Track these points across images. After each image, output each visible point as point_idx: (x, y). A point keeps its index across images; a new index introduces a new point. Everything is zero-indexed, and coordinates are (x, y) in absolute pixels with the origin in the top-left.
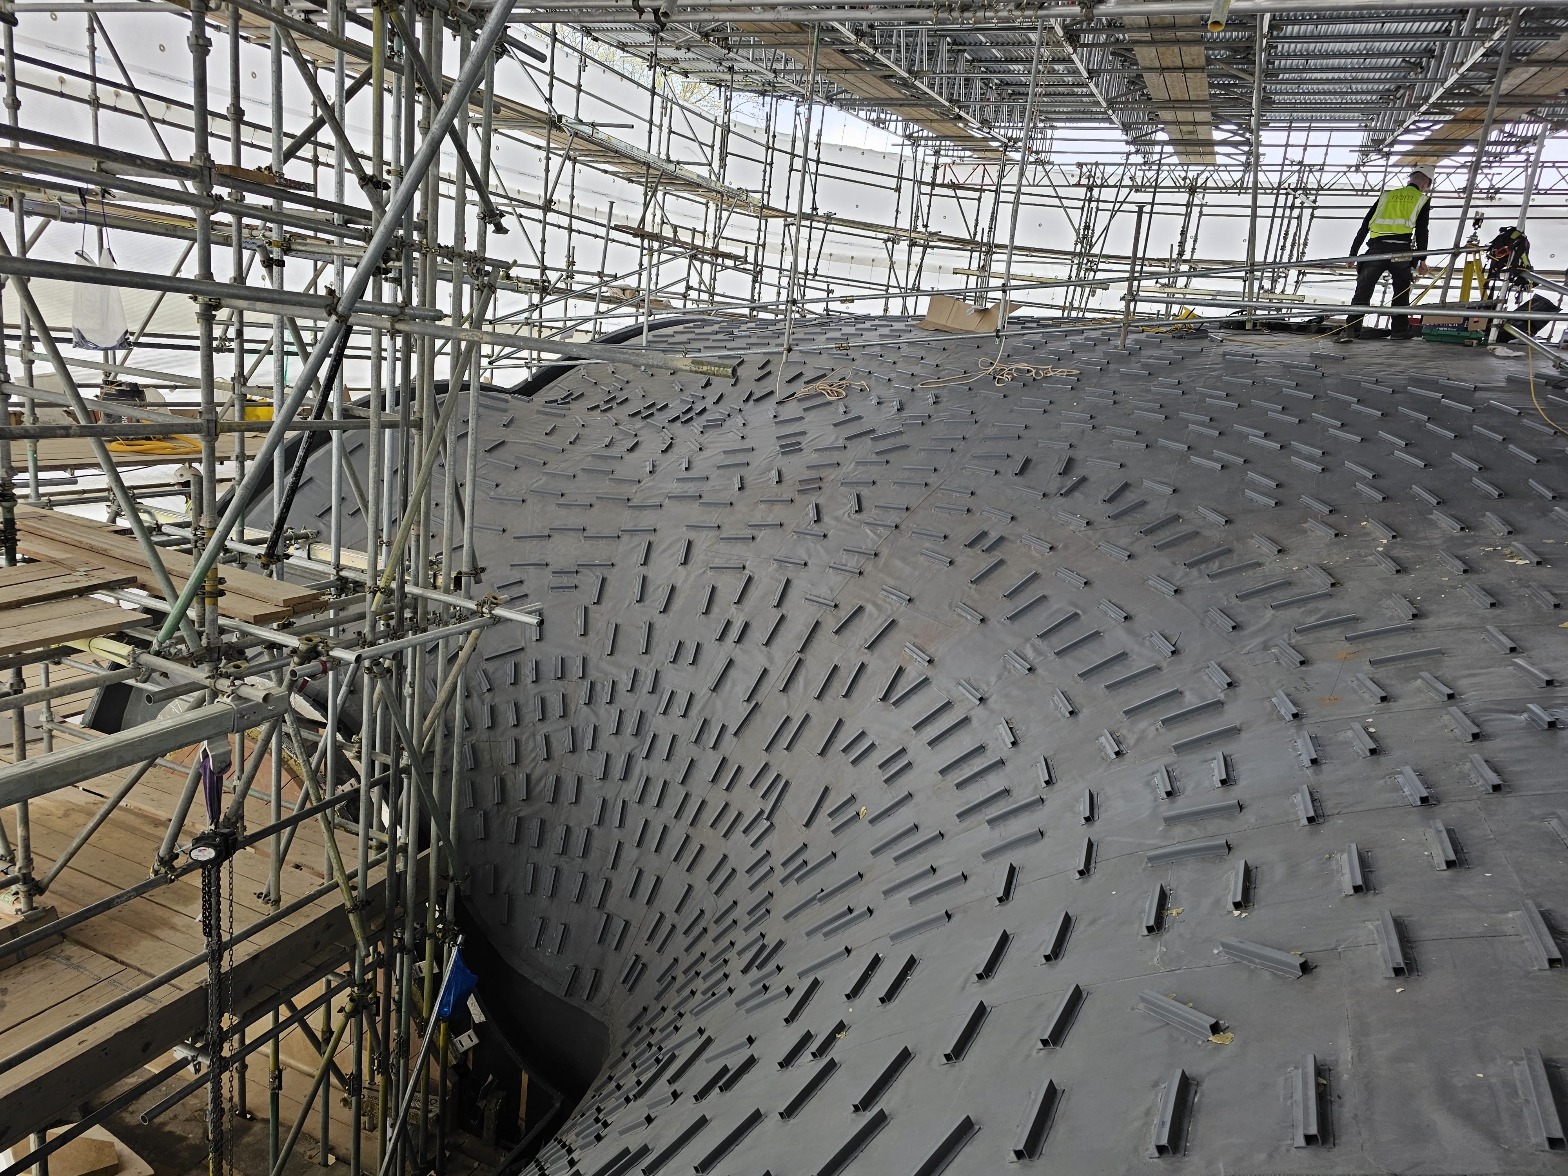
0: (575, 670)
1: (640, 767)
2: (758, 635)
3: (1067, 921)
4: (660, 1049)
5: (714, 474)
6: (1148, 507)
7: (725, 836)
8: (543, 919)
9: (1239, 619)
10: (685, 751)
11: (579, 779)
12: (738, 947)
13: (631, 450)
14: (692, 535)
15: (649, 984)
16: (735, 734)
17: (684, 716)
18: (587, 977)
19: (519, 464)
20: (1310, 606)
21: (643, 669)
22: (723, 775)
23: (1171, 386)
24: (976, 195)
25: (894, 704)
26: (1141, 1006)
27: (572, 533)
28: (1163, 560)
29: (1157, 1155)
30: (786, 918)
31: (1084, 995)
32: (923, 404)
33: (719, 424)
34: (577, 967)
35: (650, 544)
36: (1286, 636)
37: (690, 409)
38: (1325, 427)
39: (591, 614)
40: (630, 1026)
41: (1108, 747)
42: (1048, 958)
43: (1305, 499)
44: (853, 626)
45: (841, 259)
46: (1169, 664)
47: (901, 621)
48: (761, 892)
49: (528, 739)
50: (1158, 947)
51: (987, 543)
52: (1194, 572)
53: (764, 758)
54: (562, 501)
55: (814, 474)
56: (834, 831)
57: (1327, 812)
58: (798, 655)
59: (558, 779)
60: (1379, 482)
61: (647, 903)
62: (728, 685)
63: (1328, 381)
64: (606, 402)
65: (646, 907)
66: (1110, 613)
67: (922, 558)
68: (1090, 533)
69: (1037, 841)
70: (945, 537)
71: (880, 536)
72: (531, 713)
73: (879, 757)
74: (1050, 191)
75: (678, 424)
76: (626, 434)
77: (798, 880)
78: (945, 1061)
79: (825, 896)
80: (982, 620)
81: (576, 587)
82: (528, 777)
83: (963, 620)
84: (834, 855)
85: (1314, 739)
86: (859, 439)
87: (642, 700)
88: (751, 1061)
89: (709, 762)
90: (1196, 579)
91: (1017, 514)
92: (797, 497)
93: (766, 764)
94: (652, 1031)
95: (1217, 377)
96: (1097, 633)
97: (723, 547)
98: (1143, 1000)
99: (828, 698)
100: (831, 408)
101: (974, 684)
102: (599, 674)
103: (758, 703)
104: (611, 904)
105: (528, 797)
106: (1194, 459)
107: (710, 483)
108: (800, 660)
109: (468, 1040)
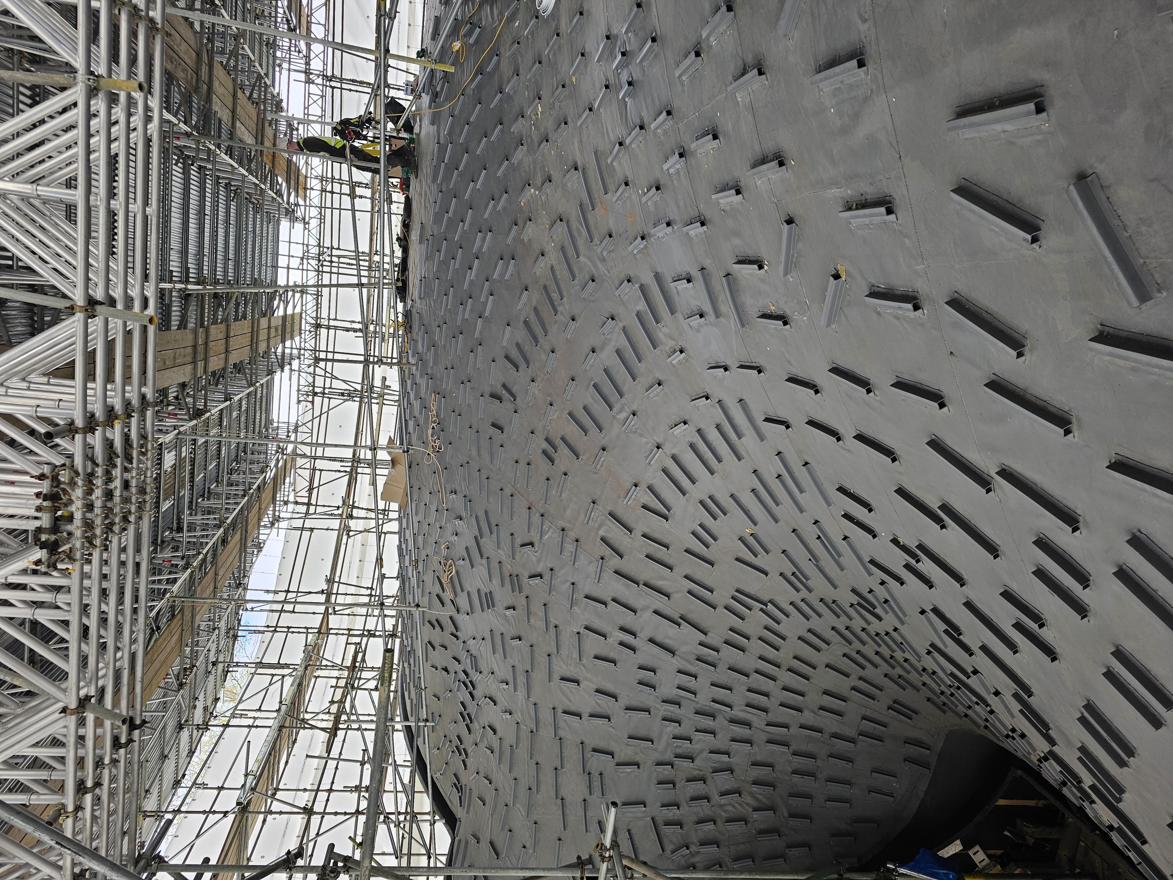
0: (666, 771)
1: (738, 712)
2: (628, 619)
3: (792, 380)
4: (950, 686)
5: (510, 661)
6: (520, 342)
7: (784, 639)
8: (869, 791)
9: (587, 277)
10: (722, 675)
11: (754, 764)
12: (865, 625)
13: (495, 731)
14: (556, 677)
15: (908, 697)
16: (705, 634)
17: (696, 677)
18: (913, 750)
19: (507, 828)
20: (576, 234)
21: (662, 713)
22: (738, 642)
23: (441, 331)
24: (317, 473)
25: (669, 511)
26: (834, 326)
27: (559, 780)
28: (553, 330)
29: (921, 311)
30: (835, 587)
31: (835, 365)
32: (457, 502)
33: (474, 659)
34: (905, 760)
35: (565, 712)
36: (595, 248)
37: (464, 683)
38: (464, 232)
39: (621, 760)
40: (944, 712)
41: (678, 358)
42: (817, 392)
43: (509, 241)
44: (616, 545)
45: (361, 569)
46: (621, 321)
47: (609, 508)
48: (821, 608)
49: (725, 811)
50: (794, 316)
51: (550, 450)
52: (560, 309)
53: (721, 610)
54: (534, 789)
55: (507, 581)
56: (767, 553)
57: (697, 214)
58: (641, 586)
59: (755, 783)
60: (496, 196)
61: (845, 701)
62: (668, 642)
63: (436, 233)
64: (460, 754)
65: (849, 702)
67: (564, 495)
68: (539, 379)
69: (746, 403)
70: (548, 479)
71: (550, 528)
72: (703, 809)
73: (709, 521)
74: (316, 421)
75: (475, 692)
76: (483, 735)
77: (807, 579)
78: (897, 462)
79: (814, 558)
80: (604, 450)
81: (601, 774)
82: (755, 810)
83: (605, 464)
84: (784, 552)
85: (655, 225)
86: (482, 549)
87: (685, 712)
88: (936, 611)
89: (729, 654)
90: (565, 307)
91: (530, 430)
92: (524, 594)
93: (725, 608)
94: (942, 693)
95: (434, 302)
96: (605, 370)
97: (564, 652)
98: (829, 325)
99: (670, 561)
100: (461, 570)
101: (648, 453)
102: (669, 752)
103: (680, 618)
104: (851, 732)
105: (772, 808)
106: (487, 314)
107: (517, 664)
108: (645, 585)
109: (979, 856)
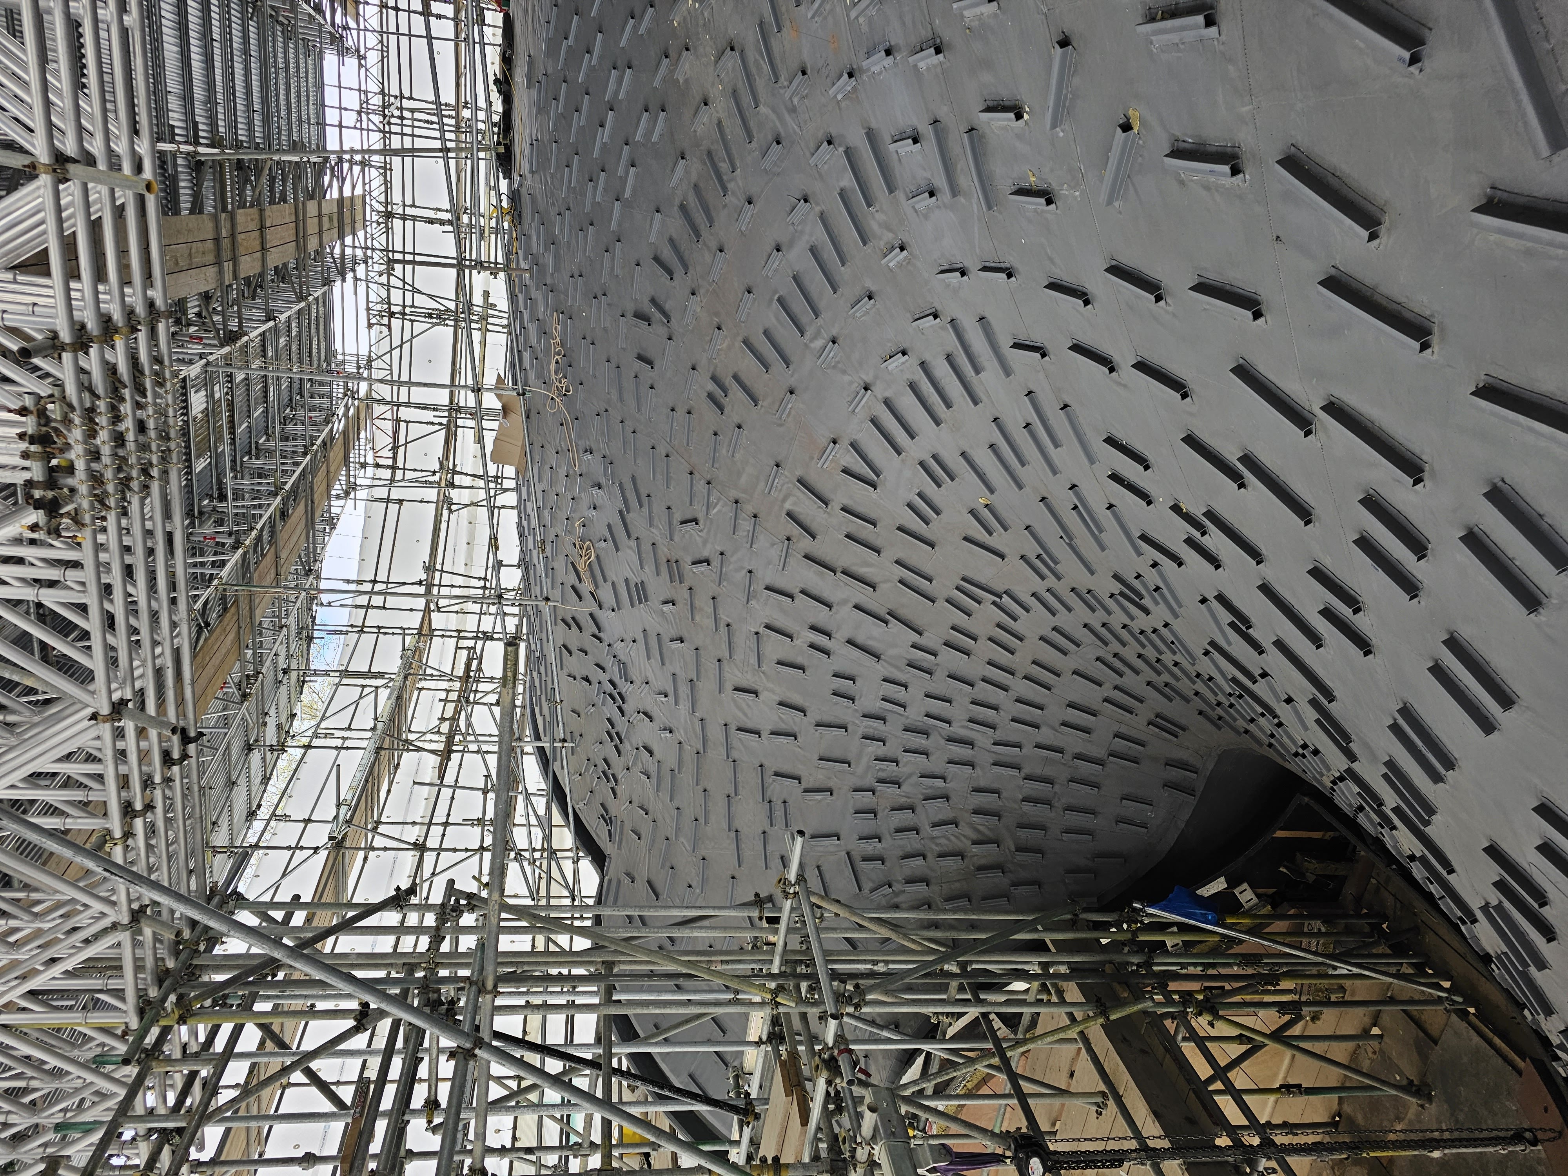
0: (866, 799)
1: (959, 729)
2: (821, 615)
3: (1054, 286)
4: (1230, 695)
5: (670, 668)
6: (675, 236)
7: (1021, 640)
8: (1117, 822)
9: (770, 138)
10: (941, 684)
11: (976, 790)
12: (1127, 621)
13: (651, 753)
14: (729, 687)
15: (1175, 710)
16: (920, 634)
17: (906, 687)
18: (1175, 774)
19: (668, 865)
20: (753, 70)
21: (861, 731)
22: (961, 644)
23: (563, 221)
24: (403, 425)
25: (878, 476)
26: (1116, 204)
27: (733, 809)
28: (721, 217)
29: (1241, 175)
30: (1092, 573)
31: (1114, 263)
32: (593, 464)
33: (623, 667)
34: (1165, 785)
35: (739, 729)
36: (782, 91)
37: (611, 696)
38: (591, 68)
39: (810, 786)
40: (1219, 728)
41: (897, 259)
42: (1087, 303)
43: (657, 83)
44: (807, 521)
45: (470, 555)
46: (817, 204)
47: (798, 473)
48: (1072, 600)
49: (937, 845)
50: (1063, 191)
51: (719, 393)
52: (730, 186)
53: (941, 604)
54: (702, 820)
55: (664, 569)
56: (1006, 529)
57: (930, 35)
58: (839, 574)
59: (975, 812)
60: (637, 12)
61: (1095, 716)
62: (872, 644)
63: (550, 70)
64: (608, 780)
65: (1099, 717)
67: (737, 456)
68: (702, 291)
69: (989, 323)
70: (715, 434)
71: (719, 499)
72: (911, 842)
73: (930, 488)
74: (396, 353)
75: (625, 707)
76: (636, 758)
77: (1056, 563)
78: (1189, 399)
79: (1067, 534)
80: (792, 393)
81: (785, 802)
82: (975, 843)
83: (793, 412)
84: (1027, 527)
85: (869, 54)
86: (630, 526)
87: (892, 729)
88: (1221, 598)
89: (950, 659)
90: (738, 184)
91: (690, 365)
92: (686, 585)
93: (947, 601)
94: (1219, 704)
95: (552, 178)
96: (795, 278)
97: (738, 656)
98: (1110, 203)
99: (878, 542)
100: (602, 555)
101: (853, 396)
102: (869, 776)
103: (888, 614)
104: (1099, 752)
105: (996, 842)
106: (627, 194)
107: (677, 672)
108: (842, 572)
109: (1246, 895)
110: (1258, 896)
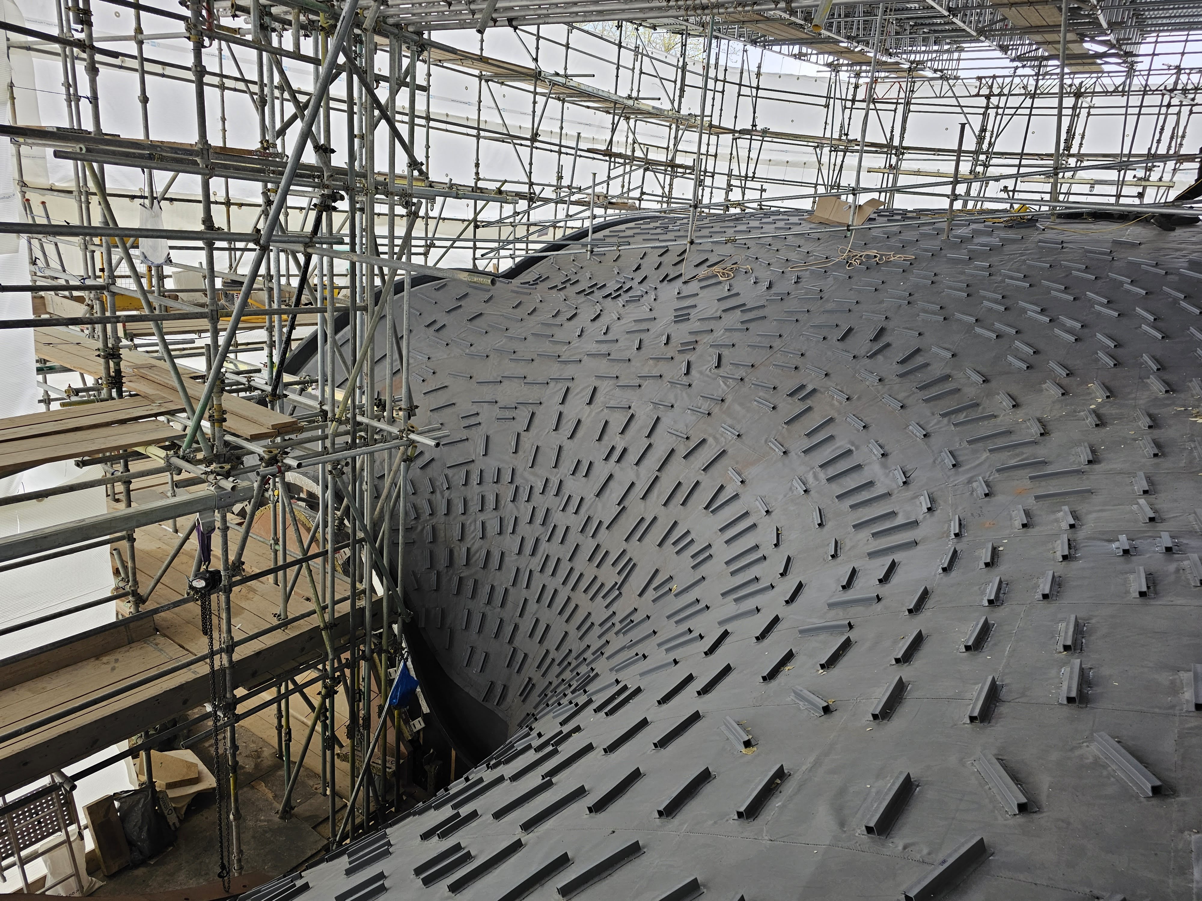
0: (507, 477)
1: (544, 547)
2: (632, 457)
5: (623, 338)
6: (929, 368)
7: (591, 600)
8: (472, 648)
9: (961, 459)
10: (574, 538)
11: (503, 554)
13: (570, 319)
14: (597, 383)
15: (534, 697)
16: (607, 528)
17: (575, 513)
18: (499, 690)
20: (1017, 451)
21: (552, 478)
22: (597, 556)
23: (983, 269)
24: (893, 107)
25: (712, 512)
27: (516, 380)
28: (925, 410)
30: (609, 658)
32: (787, 283)
33: (638, 299)
34: (492, 683)
35: (568, 389)
36: (987, 474)
37: (621, 287)
38: (1093, 304)
39: (522, 438)
41: (829, 551)
43: (1052, 364)
44: (696, 454)
45: (778, 163)
46: (898, 492)
47: (730, 451)
48: (603, 640)
49: (471, 524)
50: (762, 689)
51: (803, 394)
52: (946, 420)
53: (624, 545)
54: (513, 357)
55: (692, 338)
56: (653, 601)
58: (656, 473)
59: (488, 552)
60: (1119, 351)
62: (607, 491)
63: (1116, 264)
64: (563, 283)
65: (538, 645)
66: (874, 451)
67: (754, 404)
68: (880, 387)
69: (753, 615)
70: (774, 388)
71: (728, 387)
72: (475, 505)
73: (693, 550)
74: (953, 102)
75: (609, 299)
76: (570, 307)
77: (624, 633)
78: (603, 752)
79: (630, 646)
80: (785, 453)
81: (514, 418)
82: (468, 549)
83: (772, 452)
84: (648, 617)
85: (960, 553)
86: (732, 311)
87: (550, 500)
89: (589, 546)
90: (943, 427)
91: (830, 371)
92: (676, 355)
93: (624, 551)
95: (1024, 261)
96: (859, 466)
97: (618, 392)
99: (671, 504)
100: (720, 287)
101: (766, 500)
102: (522, 481)
103: (624, 507)
104: (517, 643)
105: (467, 564)
106: (978, 330)
107: (619, 344)
108: (657, 477)
109: (418, 724)
110: (418, 731)
